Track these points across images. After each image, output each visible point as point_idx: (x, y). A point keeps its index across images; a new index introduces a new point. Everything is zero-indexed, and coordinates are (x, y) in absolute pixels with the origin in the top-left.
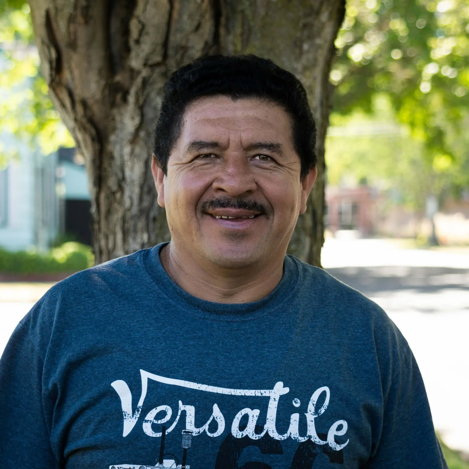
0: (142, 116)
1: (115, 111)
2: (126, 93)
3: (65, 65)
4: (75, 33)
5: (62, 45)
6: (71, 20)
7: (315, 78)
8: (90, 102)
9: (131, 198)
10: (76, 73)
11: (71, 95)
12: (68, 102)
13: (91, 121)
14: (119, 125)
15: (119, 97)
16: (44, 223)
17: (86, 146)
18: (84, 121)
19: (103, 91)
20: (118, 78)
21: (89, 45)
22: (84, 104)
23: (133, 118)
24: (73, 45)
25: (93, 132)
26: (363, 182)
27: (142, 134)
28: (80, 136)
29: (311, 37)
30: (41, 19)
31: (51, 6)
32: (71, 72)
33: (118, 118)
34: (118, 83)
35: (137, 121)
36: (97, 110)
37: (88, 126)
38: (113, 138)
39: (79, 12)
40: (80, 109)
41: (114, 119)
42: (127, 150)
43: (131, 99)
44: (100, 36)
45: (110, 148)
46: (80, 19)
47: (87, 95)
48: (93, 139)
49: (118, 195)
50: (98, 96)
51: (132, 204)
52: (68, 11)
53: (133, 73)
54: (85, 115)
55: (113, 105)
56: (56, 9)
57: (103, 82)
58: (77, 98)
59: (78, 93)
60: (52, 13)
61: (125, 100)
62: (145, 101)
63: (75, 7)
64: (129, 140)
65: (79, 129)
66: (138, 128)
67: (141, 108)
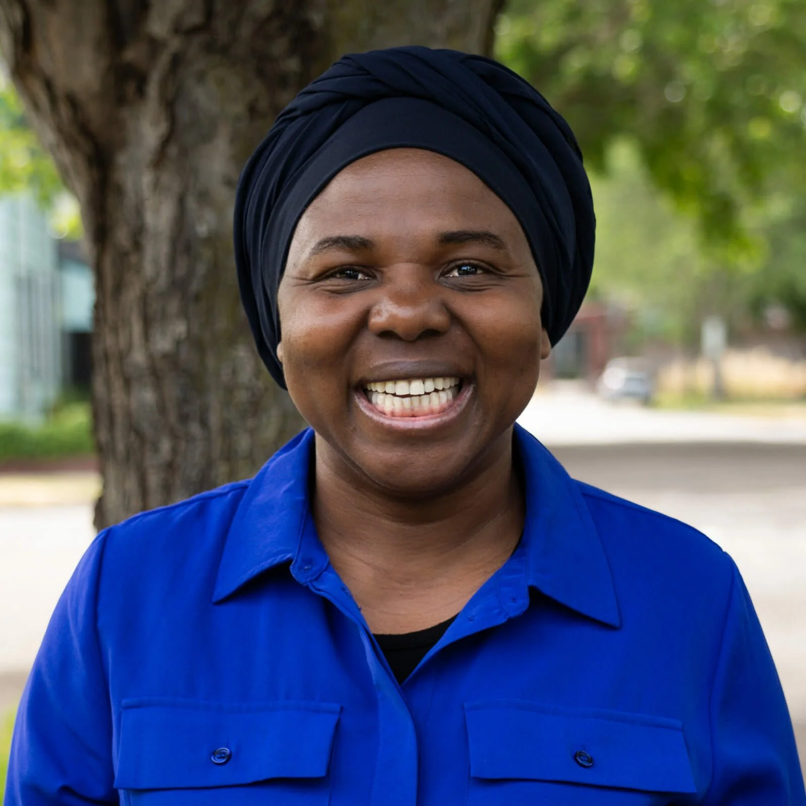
0: (173, 119)
1: (125, 113)
2: (142, 81)
3: (38, 35)
8: (82, 97)
9: (156, 262)
10: (58, 48)
11: (49, 85)
12: (43, 99)
13: (84, 129)
14: (132, 137)
15: (131, 87)
16: (35, 373)
18: (73, 130)
19: (104, 77)
20: (130, 55)
22: (73, 102)
23: (155, 123)
25: (88, 147)
27: (173, 150)
32: (49, 47)
33: (130, 124)
34: (129, 64)
35: (163, 128)
36: (94, 112)
37: (80, 139)
38: (122, 159)
40: (65, 111)
41: (123, 127)
42: (147, 179)
43: (153, 90)
45: (119, 176)
47: (78, 85)
48: (90, 162)
49: (133, 259)
50: (95, 86)
51: (158, 274)
53: (155, 45)
54: (74, 120)
55: (121, 100)
57: (104, 63)
58: (60, 91)
59: (62, 82)
61: (141, 92)
62: (177, 93)
64: (151, 162)
66: (166, 142)
67: (170, 105)
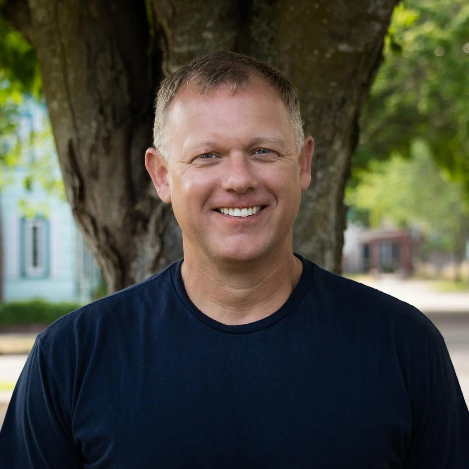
0: (162, 244)
1: (136, 239)
2: (146, 222)
3: (88, 193)
4: (97, 163)
5: (85, 173)
6: (93, 150)
7: (329, 205)
8: (112, 229)
10: (99, 201)
11: (94, 222)
12: (91, 229)
13: (113, 248)
14: (140, 253)
15: (140, 225)
16: (87, 274)
17: (109, 271)
18: (107, 248)
19: (124, 219)
20: (139, 207)
21: (111, 174)
22: (107, 232)
23: (153, 246)
24: (94, 174)
25: (115, 258)
26: (403, 224)
27: (162, 261)
28: (103, 262)
29: (324, 166)
30: (65, 149)
31: (74, 137)
32: (94, 200)
33: (139, 245)
34: (138, 212)
35: (157, 249)
36: (119, 238)
37: (111, 253)
38: (134, 265)
39: (100, 143)
40: (102, 236)
41: (135, 247)
43: (152, 227)
44: (120, 166)
45: (132, 274)
46: (101, 150)
47: (109, 223)
48: (115, 266)
50: (120, 224)
52: (90, 141)
53: (153, 202)
54: (107, 242)
55: (134, 232)
56: (79, 140)
57: (124, 211)
58: (100, 226)
59: (101, 221)
60: (75, 143)
61: (145, 228)
62: (165, 229)
63: (97, 137)
64: (150, 268)
65: (103, 255)
66: (158, 257)
67: (161, 237)
